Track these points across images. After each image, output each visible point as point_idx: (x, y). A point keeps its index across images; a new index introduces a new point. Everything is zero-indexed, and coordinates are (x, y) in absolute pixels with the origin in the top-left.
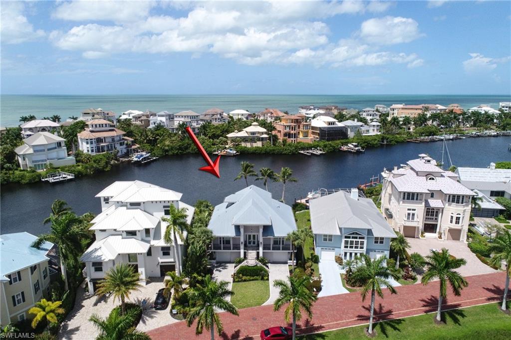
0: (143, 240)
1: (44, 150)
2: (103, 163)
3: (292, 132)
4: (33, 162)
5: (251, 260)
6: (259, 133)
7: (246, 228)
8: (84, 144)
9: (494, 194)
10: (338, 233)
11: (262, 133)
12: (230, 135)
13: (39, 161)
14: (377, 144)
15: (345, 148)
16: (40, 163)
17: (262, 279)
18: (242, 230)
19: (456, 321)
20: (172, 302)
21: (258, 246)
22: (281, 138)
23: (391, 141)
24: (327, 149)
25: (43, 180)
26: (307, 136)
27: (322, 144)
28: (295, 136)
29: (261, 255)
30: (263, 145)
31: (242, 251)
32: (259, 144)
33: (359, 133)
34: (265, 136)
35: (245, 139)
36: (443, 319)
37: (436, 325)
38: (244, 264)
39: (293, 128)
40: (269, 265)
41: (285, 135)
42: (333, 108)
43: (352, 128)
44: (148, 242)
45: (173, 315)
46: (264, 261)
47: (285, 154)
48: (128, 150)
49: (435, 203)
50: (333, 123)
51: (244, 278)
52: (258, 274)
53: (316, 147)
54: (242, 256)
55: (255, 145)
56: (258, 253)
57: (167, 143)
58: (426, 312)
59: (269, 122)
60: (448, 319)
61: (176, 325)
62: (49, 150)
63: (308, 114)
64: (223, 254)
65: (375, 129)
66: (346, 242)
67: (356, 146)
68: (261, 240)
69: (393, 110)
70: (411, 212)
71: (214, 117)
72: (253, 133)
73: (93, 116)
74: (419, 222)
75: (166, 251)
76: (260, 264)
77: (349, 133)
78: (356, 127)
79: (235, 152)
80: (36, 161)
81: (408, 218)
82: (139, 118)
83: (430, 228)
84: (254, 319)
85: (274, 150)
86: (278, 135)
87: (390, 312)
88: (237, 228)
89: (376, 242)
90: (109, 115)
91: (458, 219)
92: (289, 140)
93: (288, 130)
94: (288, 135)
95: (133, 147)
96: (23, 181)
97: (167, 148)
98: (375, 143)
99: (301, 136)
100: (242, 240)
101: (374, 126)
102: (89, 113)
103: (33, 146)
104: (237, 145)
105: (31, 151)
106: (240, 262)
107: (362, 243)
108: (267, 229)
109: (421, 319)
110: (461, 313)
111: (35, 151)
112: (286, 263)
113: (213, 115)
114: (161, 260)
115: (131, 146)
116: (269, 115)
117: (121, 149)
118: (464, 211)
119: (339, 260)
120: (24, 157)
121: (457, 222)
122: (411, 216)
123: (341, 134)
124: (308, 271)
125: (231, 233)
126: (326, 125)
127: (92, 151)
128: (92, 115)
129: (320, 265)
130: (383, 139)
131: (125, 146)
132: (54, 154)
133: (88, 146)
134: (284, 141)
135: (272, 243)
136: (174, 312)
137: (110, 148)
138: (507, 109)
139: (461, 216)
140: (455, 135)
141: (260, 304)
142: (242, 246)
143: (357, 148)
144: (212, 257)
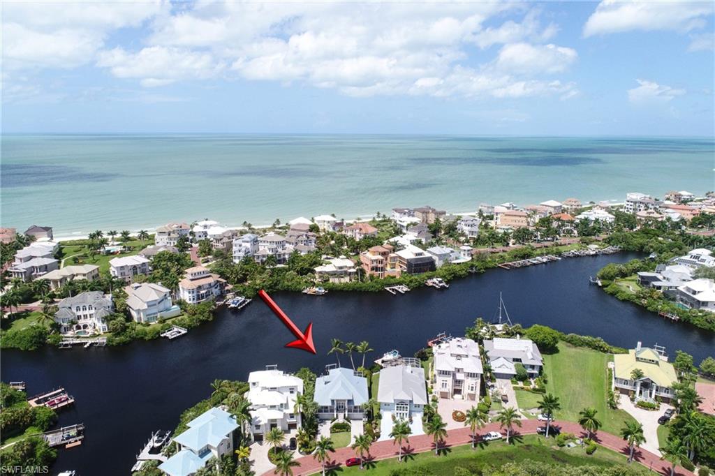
0: (279, 410)
1: (155, 305)
2: (206, 314)
3: (380, 266)
4: (147, 315)
5: (341, 420)
6: (346, 267)
7: (337, 401)
8: (186, 293)
9: (515, 360)
10: (393, 402)
11: (350, 268)
12: (318, 269)
13: (151, 314)
14: (464, 274)
15: (430, 283)
16: (152, 316)
17: (347, 431)
18: (335, 402)
19: (445, 454)
20: (298, 446)
21: (345, 409)
22: (368, 273)
23: (479, 270)
24: (413, 284)
25: (162, 335)
26: (394, 268)
27: (408, 279)
28: (383, 269)
29: (346, 415)
30: (351, 280)
31: (335, 414)
32: (346, 280)
33: (447, 263)
34: (353, 270)
35: (333, 274)
36: (439, 453)
37: (434, 456)
38: (336, 422)
39: (381, 262)
40: (351, 421)
41: (372, 269)
42: (431, 211)
43: (440, 256)
44: (282, 411)
45: (301, 453)
46: (348, 419)
47: (371, 292)
48: (221, 292)
49: (459, 376)
50: (421, 254)
51: (337, 430)
52: (344, 428)
53: (400, 283)
54: (335, 416)
55: (343, 280)
56: (345, 415)
57: (258, 282)
58: (432, 450)
59: (358, 240)
60: (442, 453)
61: (303, 458)
62: (159, 303)
63: (401, 221)
64: (323, 415)
65: (466, 253)
66: (397, 407)
67: (440, 282)
68: (346, 407)
69: (497, 214)
70: (444, 382)
71: (300, 239)
72: (341, 268)
73: (169, 235)
74: (449, 388)
75: (292, 416)
76: (346, 422)
77: (437, 263)
78: (445, 255)
79: (323, 291)
80: (149, 315)
81: (443, 386)
82: (221, 240)
83: (457, 391)
84: (343, 454)
85: (361, 288)
86: (365, 268)
87: (413, 450)
88: (333, 401)
89: (416, 407)
90: (183, 228)
91: (472, 387)
92: (376, 274)
93: (375, 264)
94: (376, 269)
95: (226, 288)
96: (147, 338)
97: (258, 287)
98: (462, 273)
99: (388, 268)
100: (335, 407)
101: (465, 250)
102: (164, 233)
103: (148, 302)
104: (325, 281)
105: (145, 306)
106: (334, 420)
107: (407, 408)
108: (350, 402)
109: (428, 453)
110: (450, 450)
111: (149, 306)
112: (361, 420)
113: (299, 236)
114: (288, 421)
115: (224, 288)
116: (358, 231)
117: (216, 291)
118: (476, 383)
119: (394, 418)
120: (138, 311)
121: (472, 390)
122: (444, 385)
123: (428, 265)
124: (374, 426)
125: (329, 404)
126: (413, 257)
127: (194, 299)
128: (167, 234)
129: (382, 420)
130: (472, 266)
131: (219, 288)
132: (161, 306)
133: (190, 295)
134: (372, 277)
135: (353, 409)
136: (301, 451)
137: (208, 294)
138: (632, 204)
139: (474, 386)
140: (550, 256)
141: (345, 446)
142: (335, 411)
143: (441, 284)
144: (317, 416)
